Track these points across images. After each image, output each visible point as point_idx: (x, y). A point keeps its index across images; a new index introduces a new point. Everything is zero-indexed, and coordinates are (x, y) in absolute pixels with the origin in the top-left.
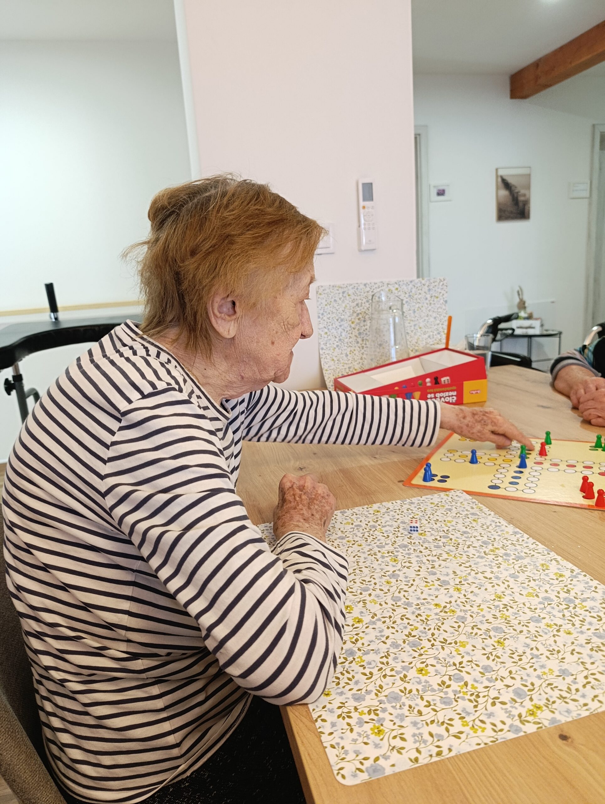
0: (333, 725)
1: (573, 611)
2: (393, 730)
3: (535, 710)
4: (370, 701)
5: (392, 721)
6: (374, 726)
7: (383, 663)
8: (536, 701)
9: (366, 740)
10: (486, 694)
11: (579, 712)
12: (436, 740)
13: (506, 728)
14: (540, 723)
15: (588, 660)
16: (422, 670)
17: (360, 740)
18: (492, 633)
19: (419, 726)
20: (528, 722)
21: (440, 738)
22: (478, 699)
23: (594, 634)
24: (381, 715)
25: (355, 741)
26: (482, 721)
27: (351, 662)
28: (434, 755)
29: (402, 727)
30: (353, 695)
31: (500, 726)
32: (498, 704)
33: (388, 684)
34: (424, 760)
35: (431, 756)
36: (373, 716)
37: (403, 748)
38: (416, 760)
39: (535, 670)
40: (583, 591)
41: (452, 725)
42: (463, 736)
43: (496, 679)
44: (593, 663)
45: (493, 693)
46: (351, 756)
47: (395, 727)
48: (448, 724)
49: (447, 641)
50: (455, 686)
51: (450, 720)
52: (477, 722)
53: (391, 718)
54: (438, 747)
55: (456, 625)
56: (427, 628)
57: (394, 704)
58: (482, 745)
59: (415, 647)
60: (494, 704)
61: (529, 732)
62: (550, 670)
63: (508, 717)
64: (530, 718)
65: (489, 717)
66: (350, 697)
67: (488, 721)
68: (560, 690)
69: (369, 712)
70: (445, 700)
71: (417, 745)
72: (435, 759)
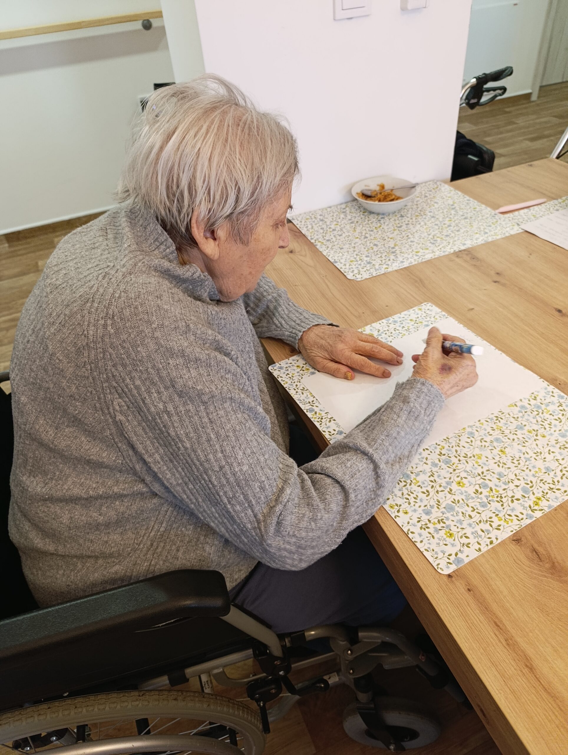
0: (420, 535)
1: (542, 416)
2: (458, 532)
3: (537, 501)
4: (436, 514)
5: (455, 526)
6: (446, 531)
7: (432, 481)
8: (537, 495)
9: (445, 543)
10: (505, 495)
11: (563, 497)
12: (486, 534)
13: (524, 517)
14: (542, 510)
15: (560, 458)
16: (459, 483)
17: (441, 543)
18: (495, 444)
19: (473, 526)
20: (536, 510)
21: (488, 532)
22: (502, 500)
23: (559, 434)
24: (447, 523)
25: (438, 544)
26: (509, 515)
27: (410, 484)
28: (489, 544)
29: (463, 529)
30: (423, 510)
31: (521, 516)
32: (515, 501)
33: (442, 498)
34: (484, 549)
35: (487, 545)
36: (442, 524)
37: (469, 544)
38: (480, 550)
39: (530, 470)
40: (545, 397)
41: (492, 522)
42: (501, 528)
43: (509, 482)
44: (563, 459)
45: (510, 494)
46: (440, 555)
47: (459, 530)
48: (490, 521)
49: (467, 455)
50: (485, 492)
51: (490, 518)
52: (507, 516)
53: (455, 523)
54: (489, 538)
55: (469, 440)
56: (451, 446)
57: (452, 513)
58: (514, 531)
59: (449, 464)
60: (512, 501)
61: (538, 517)
62: (539, 469)
63: (524, 509)
64: (536, 507)
65: (513, 512)
66: (422, 512)
67: (512, 514)
68: (549, 483)
69: (439, 521)
70: (482, 504)
71: (476, 540)
72: (490, 546)
